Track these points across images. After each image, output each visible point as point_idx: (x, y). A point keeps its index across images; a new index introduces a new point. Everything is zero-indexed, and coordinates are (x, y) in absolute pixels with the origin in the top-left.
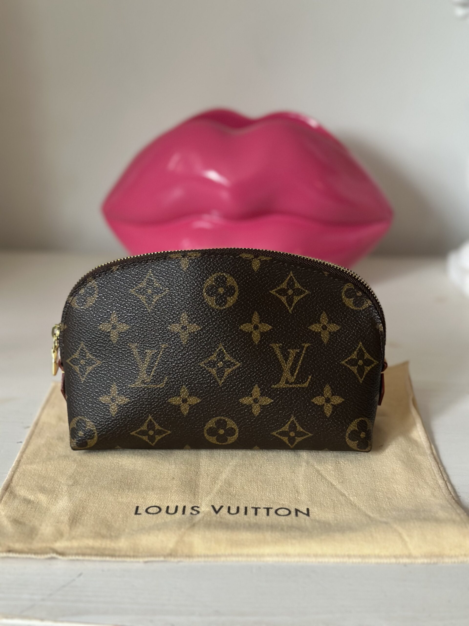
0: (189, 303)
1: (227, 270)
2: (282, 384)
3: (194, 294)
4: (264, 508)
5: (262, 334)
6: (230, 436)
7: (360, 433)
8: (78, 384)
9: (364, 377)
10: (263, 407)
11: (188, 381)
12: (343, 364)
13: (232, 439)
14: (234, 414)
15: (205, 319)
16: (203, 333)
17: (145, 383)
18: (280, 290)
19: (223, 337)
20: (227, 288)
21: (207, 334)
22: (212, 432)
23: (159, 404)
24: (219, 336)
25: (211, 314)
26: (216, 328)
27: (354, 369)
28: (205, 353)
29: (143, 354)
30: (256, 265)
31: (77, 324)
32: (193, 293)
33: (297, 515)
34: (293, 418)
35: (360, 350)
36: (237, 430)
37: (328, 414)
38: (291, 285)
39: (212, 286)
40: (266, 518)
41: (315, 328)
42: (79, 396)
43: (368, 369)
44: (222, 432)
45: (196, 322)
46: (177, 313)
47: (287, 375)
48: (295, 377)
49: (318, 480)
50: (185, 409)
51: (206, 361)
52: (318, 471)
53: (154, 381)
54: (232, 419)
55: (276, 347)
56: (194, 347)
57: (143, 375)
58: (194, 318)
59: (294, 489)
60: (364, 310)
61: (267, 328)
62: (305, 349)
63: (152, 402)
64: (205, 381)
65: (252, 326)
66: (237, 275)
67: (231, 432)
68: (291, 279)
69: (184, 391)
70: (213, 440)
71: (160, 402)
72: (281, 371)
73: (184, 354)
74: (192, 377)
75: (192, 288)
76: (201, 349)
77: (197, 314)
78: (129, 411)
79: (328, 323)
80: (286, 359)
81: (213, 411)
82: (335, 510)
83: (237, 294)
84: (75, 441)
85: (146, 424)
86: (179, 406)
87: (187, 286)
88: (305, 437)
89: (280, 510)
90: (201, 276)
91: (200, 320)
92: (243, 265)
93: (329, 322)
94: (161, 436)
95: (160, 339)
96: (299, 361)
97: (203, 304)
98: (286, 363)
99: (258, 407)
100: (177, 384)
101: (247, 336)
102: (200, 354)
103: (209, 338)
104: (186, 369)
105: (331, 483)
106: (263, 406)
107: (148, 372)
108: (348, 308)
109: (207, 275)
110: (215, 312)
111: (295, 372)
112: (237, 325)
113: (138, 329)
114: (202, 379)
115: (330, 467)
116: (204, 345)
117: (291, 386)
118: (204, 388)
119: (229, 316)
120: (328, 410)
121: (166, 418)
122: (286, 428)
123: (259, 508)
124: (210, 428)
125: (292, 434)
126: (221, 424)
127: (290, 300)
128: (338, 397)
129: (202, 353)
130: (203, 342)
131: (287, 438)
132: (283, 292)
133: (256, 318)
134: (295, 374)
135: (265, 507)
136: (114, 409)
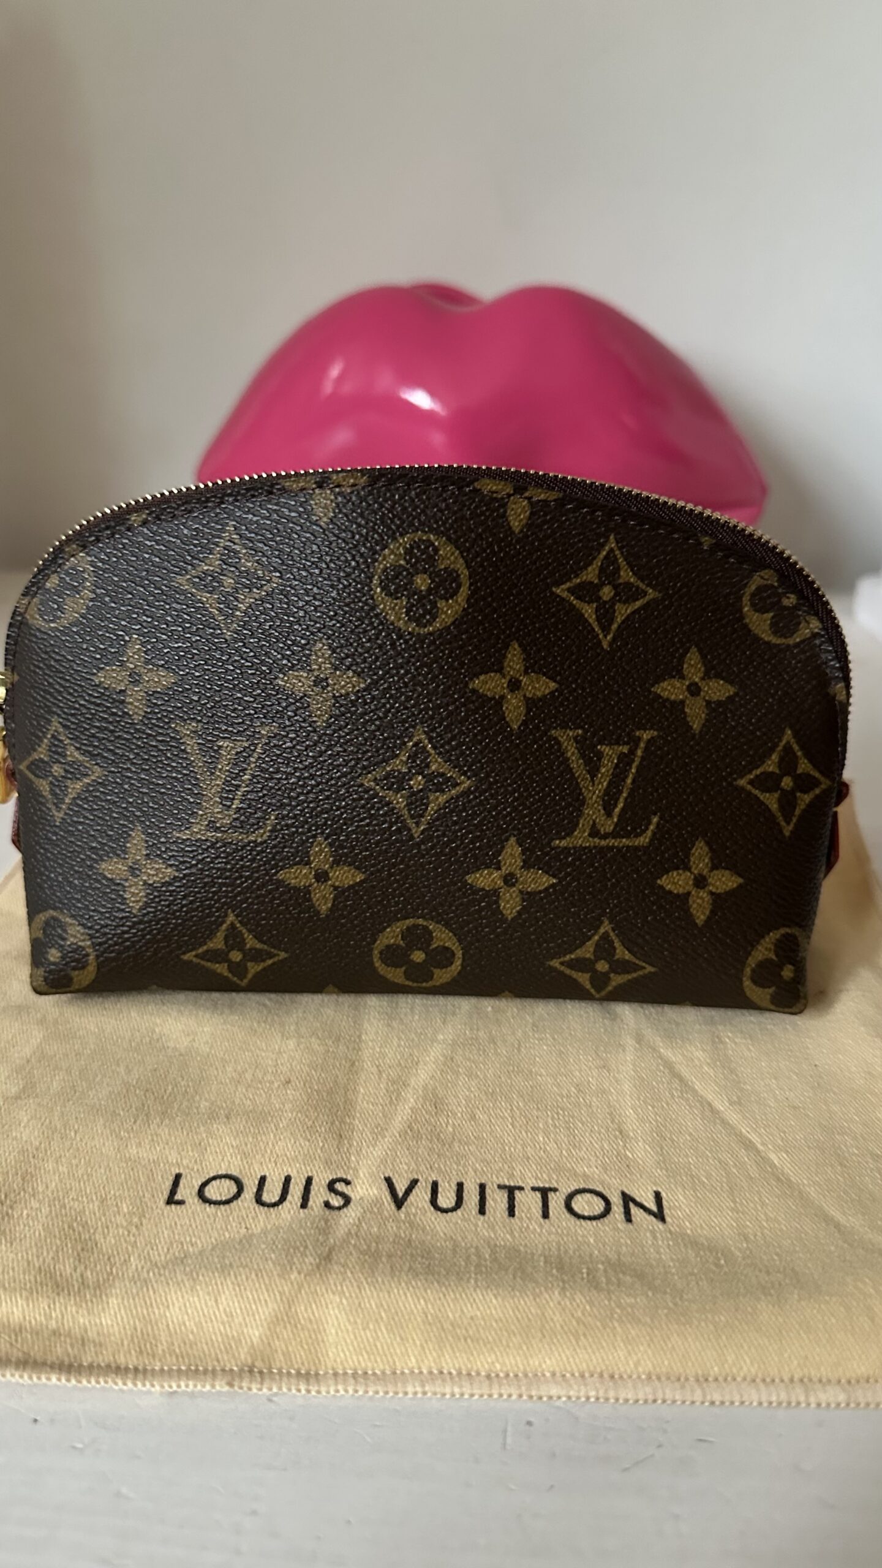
0: (336, 614)
1: (439, 527)
2: (580, 838)
3: (347, 591)
4: (534, 1189)
5: (531, 703)
6: (442, 968)
7: (781, 967)
8: (48, 828)
9: (794, 820)
10: (528, 897)
11: (331, 825)
12: (743, 789)
13: (443, 976)
14: (453, 912)
15: (377, 659)
16: (373, 698)
17: (217, 829)
18: (580, 586)
19: (427, 709)
20: (438, 575)
21: (383, 701)
22: (393, 956)
23: (253, 883)
24: (413, 706)
25: (393, 644)
26: (406, 685)
27: (771, 800)
28: (377, 751)
29: (211, 751)
30: (518, 514)
31: (40, 668)
32: (345, 587)
33: (628, 1218)
34: (606, 927)
35: (788, 749)
36: (459, 954)
37: (701, 918)
38: (609, 573)
39: (398, 570)
40: (541, 1226)
41: (670, 690)
42: (48, 859)
43: (805, 799)
44: (418, 956)
45: (354, 668)
46: (303, 642)
47: (593, 812)
48: (615, 820)
49: (673, 1096)
50: (323, 900)
51: (379, 773)
52: (669, 1066)
53: (241, 824)
54: (447, 925)
55: (567, 739)
56: (347, 734)
57: (212, 807)
58: (347, 656)
59: (613, 1121)
60: (797, 645)
61: (541, 686)
62: (642, 745)
63: (236, 879)
64: (376, 825)
65: (503, 681)
66: (466, 541)
67: (443, 957)
68: (610, 559)
69: (321, 853)
70: (396, 975)
71: (258, 879)
72: (578, 802)
73: (321, 753)
74: (342, 814)
75: (342, 574)
76: (366, 740)
77: (355, 644)
78: (175, 900)
79: (703, 679)
80: (593, 771)
81: (397, 903)
82: (734, 1202)
83: (464, 591)
84: (41, 972)
85: (220, 935)
86: (307, 890)
87: (328, 567)
88: (635, 975)
89: (579, 1197)
90: (367, 539)
91: (364, 661)
92: (483, 513)
93: (706, 676)
94: (262, 966)
95: (256, 713)
96: (627, 777)
97: (372, 618)
98: (593, 781)
99: (517, 896)
100: (303, 833)
101: (490, 709)
102: (364, 753)
103: (389, 711)
104: (326, 793)
105: (710, 1105)
106: (528, 893)
107: (226, 800)
108: (757, 639)
109: (383, 539)
110: (406, 642)
111: (616, 806)
112: (465, 677)
113: (197, 684)
114: (368, 821)
115: (699, 1054)
116: (375, 731)
117: (603, 843)
118: (374, 843)
119: (442, 651)
120: (700, 908)
121: (274, 920)
122: (587, 951)
123: (521, 1188)
124: (388, 947)
125: (602, 966)
126: (417, 938)
127: (605, 615)
128: (727, 872)
129: (368, 751)
130: (372, 721)
131: (587, 976)
132: (588, 592)
133: (514, 660)
134: (617, 810)
135: (536, 1185)
136: (135, 896)
